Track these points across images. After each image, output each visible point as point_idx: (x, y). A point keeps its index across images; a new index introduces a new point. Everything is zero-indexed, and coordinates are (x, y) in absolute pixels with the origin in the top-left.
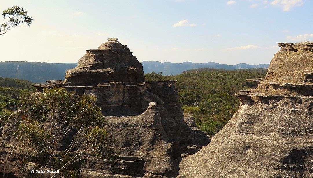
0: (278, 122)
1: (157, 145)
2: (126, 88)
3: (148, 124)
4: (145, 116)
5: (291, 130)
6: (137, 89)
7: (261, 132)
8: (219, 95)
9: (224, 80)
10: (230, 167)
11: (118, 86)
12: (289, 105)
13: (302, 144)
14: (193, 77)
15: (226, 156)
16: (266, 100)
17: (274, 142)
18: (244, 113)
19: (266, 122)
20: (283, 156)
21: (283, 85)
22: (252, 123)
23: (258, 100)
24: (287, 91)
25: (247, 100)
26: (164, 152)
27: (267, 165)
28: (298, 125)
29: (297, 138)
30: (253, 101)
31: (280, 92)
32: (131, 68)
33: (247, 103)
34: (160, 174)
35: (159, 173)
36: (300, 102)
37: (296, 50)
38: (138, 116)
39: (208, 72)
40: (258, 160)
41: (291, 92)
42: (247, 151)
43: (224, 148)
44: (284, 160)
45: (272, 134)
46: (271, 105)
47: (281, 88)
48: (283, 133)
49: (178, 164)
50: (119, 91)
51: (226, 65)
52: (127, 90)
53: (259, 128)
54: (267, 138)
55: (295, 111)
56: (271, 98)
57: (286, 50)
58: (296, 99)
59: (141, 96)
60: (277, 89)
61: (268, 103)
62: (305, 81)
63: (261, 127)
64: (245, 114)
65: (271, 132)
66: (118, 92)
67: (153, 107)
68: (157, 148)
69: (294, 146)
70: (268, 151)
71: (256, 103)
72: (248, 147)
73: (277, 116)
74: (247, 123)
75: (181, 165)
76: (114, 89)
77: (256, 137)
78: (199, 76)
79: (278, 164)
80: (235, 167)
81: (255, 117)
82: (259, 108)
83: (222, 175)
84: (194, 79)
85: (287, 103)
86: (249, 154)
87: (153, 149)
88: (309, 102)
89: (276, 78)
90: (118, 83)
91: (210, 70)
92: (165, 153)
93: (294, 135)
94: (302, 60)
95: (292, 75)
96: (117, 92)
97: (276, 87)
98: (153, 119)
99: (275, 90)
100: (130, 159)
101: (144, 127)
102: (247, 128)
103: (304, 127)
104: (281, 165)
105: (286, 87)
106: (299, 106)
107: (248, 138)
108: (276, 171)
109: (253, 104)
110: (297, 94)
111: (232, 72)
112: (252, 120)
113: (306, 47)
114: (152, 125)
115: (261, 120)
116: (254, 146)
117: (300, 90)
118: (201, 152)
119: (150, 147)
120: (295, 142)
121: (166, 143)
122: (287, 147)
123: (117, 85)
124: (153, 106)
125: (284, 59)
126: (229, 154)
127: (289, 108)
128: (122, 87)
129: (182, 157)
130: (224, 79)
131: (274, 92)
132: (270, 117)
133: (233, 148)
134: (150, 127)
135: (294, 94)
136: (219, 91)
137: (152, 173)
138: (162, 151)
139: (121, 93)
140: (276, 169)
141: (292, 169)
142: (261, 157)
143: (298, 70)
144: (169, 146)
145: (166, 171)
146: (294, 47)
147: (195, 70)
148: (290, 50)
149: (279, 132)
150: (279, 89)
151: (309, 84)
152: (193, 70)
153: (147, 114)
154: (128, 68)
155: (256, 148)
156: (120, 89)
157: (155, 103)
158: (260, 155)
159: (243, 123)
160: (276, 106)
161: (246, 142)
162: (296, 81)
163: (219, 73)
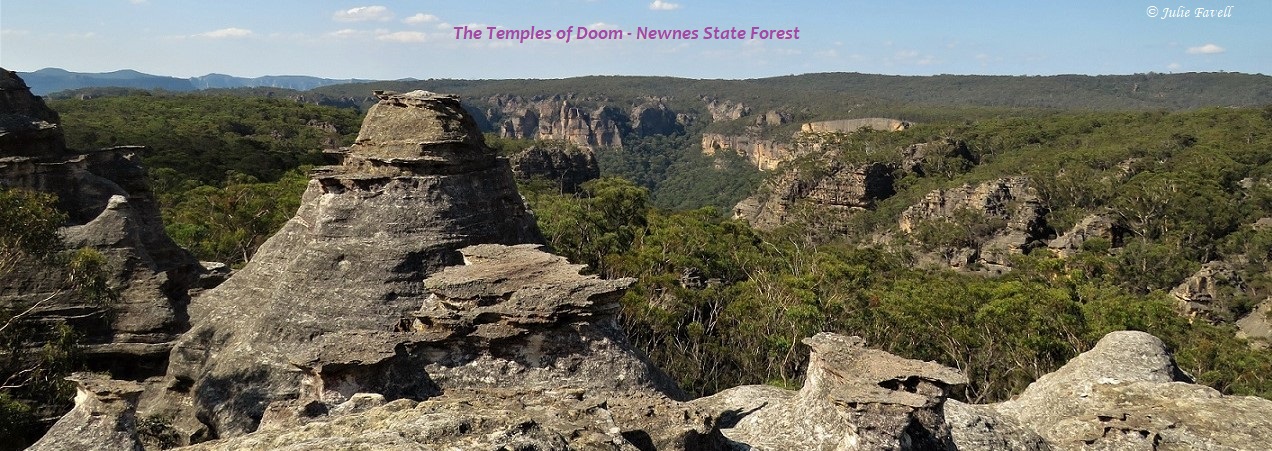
0: (385, 216)
1: (136, 278)
2: (39, 170)
3: (111, 241)
4: (103, 225)
5: (405, 226)
6: (65, 169)
7: (360, 233)
8: (164, 159)
9: (168, 118)
10: (313, 291)
11: (23, 167)
12: (399, 190)
13: (421, 244)
14: (76, 114)
15: (304, 276)
16: (364, 184)
17: (382, 245)
18: (329, 206)
19: (367, 218)
20: (396, 263)
21: (389, 161)
22: (344, 220)
23: (353, 185)
24: (396, 169)
25: (332, 185)
26: (154, 289)
27: (374, 279)
28: (414, 219)
29: (414, 237)
30: (344, 187)
31: (384, 172)
32: (44, 125)
33: (333, 191)
34: (150, 332)
35: (149, 329)
36: (416, 185)
37: (405, 106)
38: (83, 227)
39: (121, 99)
40: (358, 275)
41: (402, 170)
42: (340, 264)
43: (299, 264)
44: (398, 269)
45: (378, 234)
46: (372, 192)
47: (386, 165)
48: (394, 231)
49: (185, 309)
50: (24, 177)
51: (169, 80)
52: (44, 172)
53: (356, 228)
54: (371, 240)
55: (409, 199)
56: (372, 181)
57: (389, 104)
58: (409, 180)
59: (76, 184)
60: (378, 166)
61: (369, 190)
62: (422, 154)
63: (360, 225)
64: (331, 208)
65: (377, 231)
66: (24, 180)
67: (119, 207)
68: (136, 285)
69: (411, 248)
70: (375, 259)
71: (348, 189)
72: (342, 258)
73: (383, 208)
74: (336, 221)
75: (190, 310)
76: (13, 174)
77: (353, 241)
78: (93, 110)
79: (391, 275)
80: (321, 290)
81: (349, 212)
82: (354, 197)
83: (302, 304)
84: (79, 117)
85: (396, 187)
86: (343, 267)
87: (127, 287)
88: (428, 184)
89: (376, 149)
90: (23, 159)
91: (123, 92)
92: (157, 291)
93: (410, 232)
94: (415, 122)
95: (402, 146)
96: (21, 180)
97: (377, 163)
98: (123, 230)
99: (377, 169)
100: (79, 312)
101: (102, 246)
102: (337, 228)
103: (423, 220)
104: (394, 276)
105: (394, 164)
106: (414, 191)
107: (340, 245)
108: (388, 286)
109: (343, 192)
110: (410, 173)
111: (190, 97)
112: (343, 217)
113: (419, 103)
114: (120, 241)
115: (359, 216)
116: (352, 255)
117: (414, 167)
118: (234, 281)
119: (122, 283)
120: (413, 242)
121: (155, 274)
122: (401, 250)
123: (20, 163)
124: (120, 205)
125: (386, 118)
126: (311, 272)
127: (400, 194)
128: (32, 167)
129: (192, 295)
130: (169, 115)
131: (374, 172)
132: (372, 210)
133: (316, 262)
134: (117, 245)
135: (406, 174)
136: (161, 149)
137: (132, 332)
138: (149, 289)
139: (31, 181)
140: (387, 282)
141: (409, 280)
142: (364, 268)
143: (411, 137)
144: (163, 277)
145: (163, 323)
146: (401, 101)
147: (79, 91)
148: (395, 104)
149: (388, 231)
150: (383, 167)
151: (427, 158)
152: (73, 93)
153: (106, 220)
154: (37, 126)
155: (354, 257)
156: (28, 172)
157: (123, 197)
158: (361, 267)
159: (330, 222)
160: (381, 193)
161: (338, 251)
162: (409, 154)
163: (153, 100)
